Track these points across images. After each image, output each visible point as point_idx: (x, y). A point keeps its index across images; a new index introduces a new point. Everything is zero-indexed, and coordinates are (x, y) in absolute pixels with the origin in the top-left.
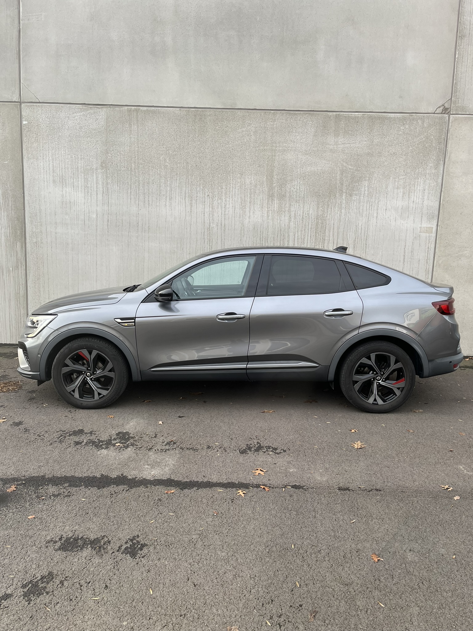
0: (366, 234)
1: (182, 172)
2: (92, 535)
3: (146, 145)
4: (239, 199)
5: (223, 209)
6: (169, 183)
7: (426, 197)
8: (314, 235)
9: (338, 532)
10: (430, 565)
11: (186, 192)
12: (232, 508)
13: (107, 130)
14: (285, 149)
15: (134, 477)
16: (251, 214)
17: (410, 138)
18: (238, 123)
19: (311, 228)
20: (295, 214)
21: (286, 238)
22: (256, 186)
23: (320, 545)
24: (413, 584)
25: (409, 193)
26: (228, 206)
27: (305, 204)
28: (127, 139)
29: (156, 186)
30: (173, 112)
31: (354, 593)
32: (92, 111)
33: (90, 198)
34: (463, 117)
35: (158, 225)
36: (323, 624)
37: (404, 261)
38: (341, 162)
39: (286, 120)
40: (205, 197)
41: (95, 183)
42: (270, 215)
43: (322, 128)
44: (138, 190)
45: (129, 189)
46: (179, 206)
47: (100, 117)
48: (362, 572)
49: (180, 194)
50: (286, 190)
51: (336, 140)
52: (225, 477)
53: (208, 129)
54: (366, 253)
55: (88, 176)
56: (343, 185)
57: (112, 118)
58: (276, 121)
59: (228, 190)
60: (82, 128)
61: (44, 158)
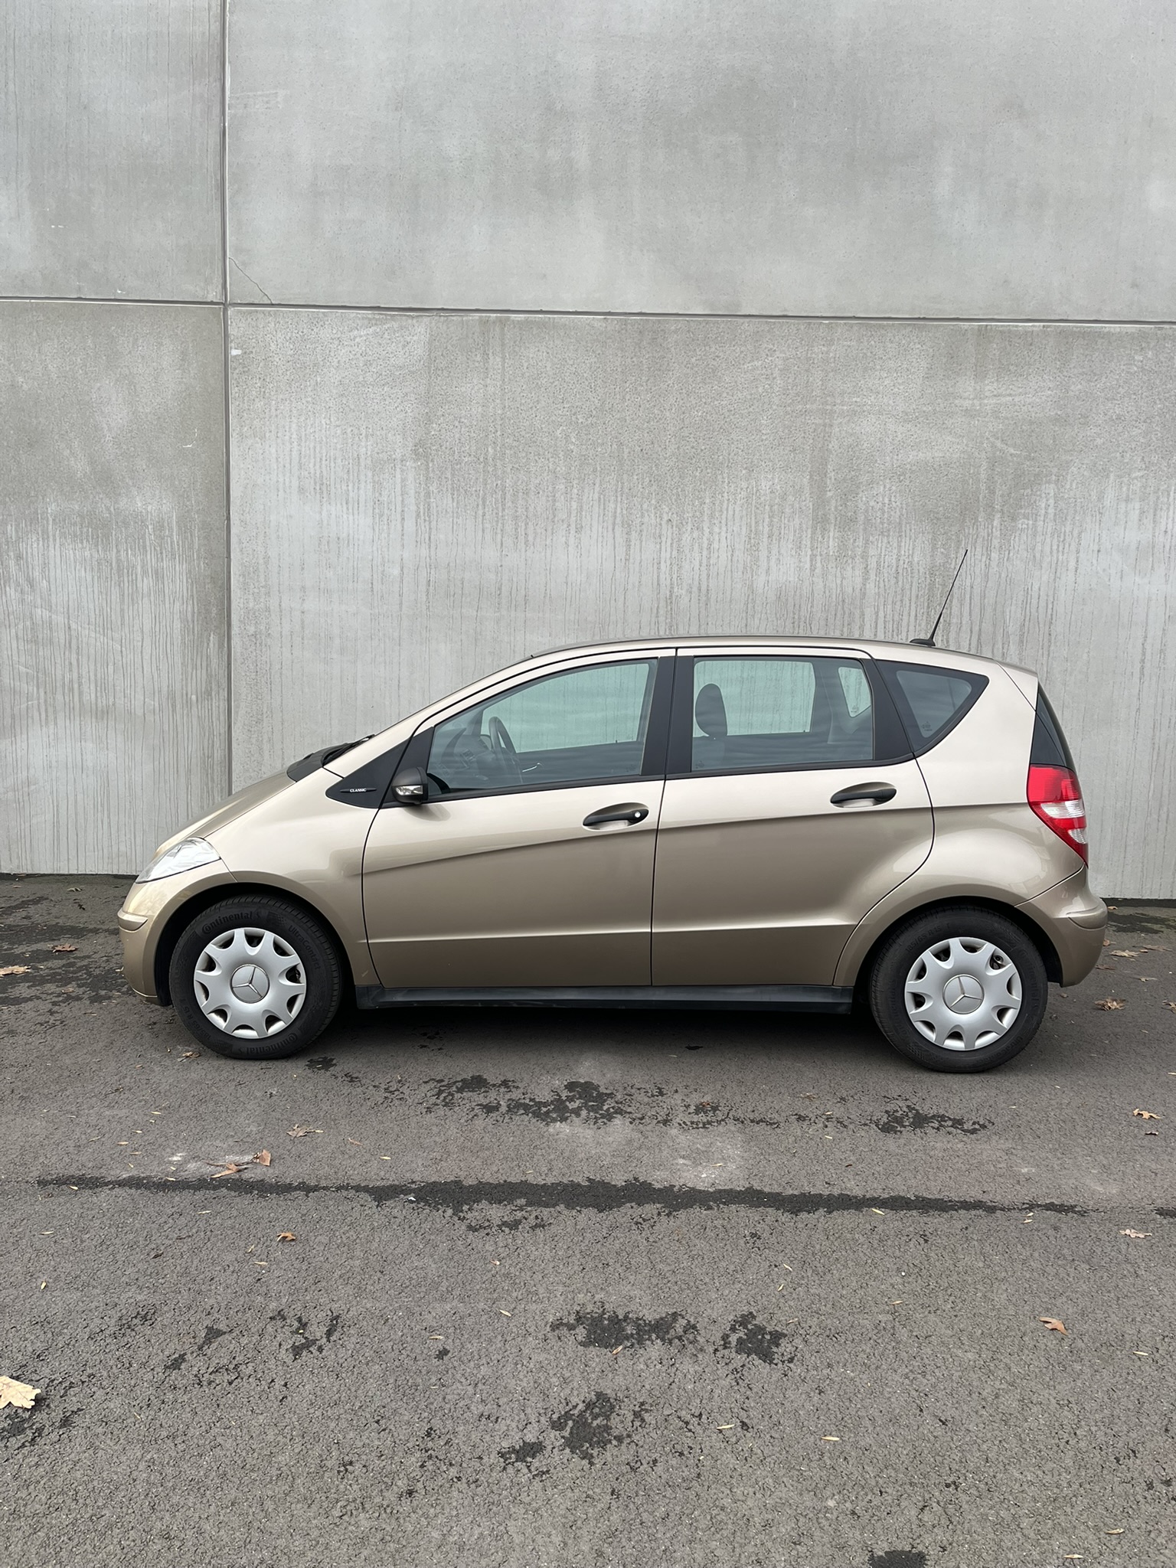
0: (1049, 611)
1: (607, 467)
2: (646, 1311)
3: (523, 401)
4: (744, 529)
5: (705, 553)
6: (575, 491)
8: (925, 614)
11: (615, 512)
13: (429, 368)
14: (856, 408)
15: (666, 1185)
16: (773, 563)
17: (1158, 382)
18: (743, 348)
19: (917, 596)
20: (878, 564)
21: (857, 619)
22: (784, 497)
25: (1156, 510)
26: (716, 545)
27: (904, 540)
28: (476, 388)
29: (544, 498)
32: (396, 325)
33: (385, 528)
35: (548, 591)
37: (1142, 673)
38: (991, 439)
39: (860, 341)
40: (661, 524)
41: (398, 493)
42: (819, 565)
44: (500, 510)
46: (600, 546)
47: (415, 338)
49: (601, 518)
50: (856, 506)
51: (978, 388)
52: (877, 1186)
53: (671, 364)
54: (1049, 655)
55: (382, 476)
56: (994, 493)
57: (443, 340)
58: (833, 344)
59: (718, 508)
60: (371, 364)
61: (279, 435)
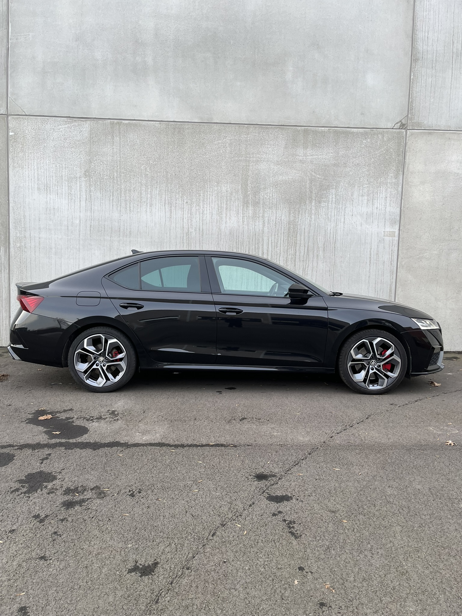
0: (334, 239)
1: (162, 181)
2: (91, 483)
3: (128, 155)
4: (216, 206)
5: (201, 215)
6: (149, 190)
7: (388, 204)
8: (287, 239)
9: (322, 476)
10: (408, 497)
11: (165, 199)
12: (222, 462)
13: (90, 141)
14: (258, 159)
15: (127, 441)
16: (228, 219)
17: (372, 151)
18: (214, 136)
19: (284, 233)
20: (268, 220)
21: (261, 242)
22: (231, 194)
23: (307, 485)
24: (394, 510)
25: (373, 200)
26: (205, 212)
27: (278, 211)
28: (109, 149)
29: (137, 193)
30: (154, 125)
31: (341, 518)
32: (76, 124)
33: (73, 204)
34: (419, 132)
35: (139, 230)
36: (314, 539)
37: (370, 262)
38: (311, 172)
39: (259, 133)
40: (183, 204)
41: (78, 190)
42: (245, 220)
43: (292, 141)
44: (119, 197)
45: (111, 196)
46: (159, 212)
47: (84, 129)
48: (347, 503)
49: (160, 201)
50: (259, 197)
51: (305, 152)
52: (213, 440)
53: (186, 141)
54: (335, 255)
55: (71, 184)
56: (312, 192)
57: (96, 130)
58: (249, 134)
59: (206, 198)
60: (66, 139)
61: (29, 167)
